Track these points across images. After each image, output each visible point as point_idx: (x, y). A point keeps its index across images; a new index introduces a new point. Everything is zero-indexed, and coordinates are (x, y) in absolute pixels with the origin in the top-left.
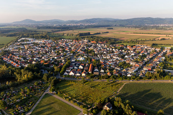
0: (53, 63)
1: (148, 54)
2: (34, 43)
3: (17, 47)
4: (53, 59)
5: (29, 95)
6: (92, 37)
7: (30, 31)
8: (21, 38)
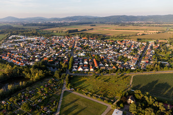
0: (57, 60)
1: (138, 48)
2: (27, 41)
3: (11, 45)
4: (55, 55)
5: (48, 94)
6: (81, 34)
7: (16, 28)
8: (11, 35)
